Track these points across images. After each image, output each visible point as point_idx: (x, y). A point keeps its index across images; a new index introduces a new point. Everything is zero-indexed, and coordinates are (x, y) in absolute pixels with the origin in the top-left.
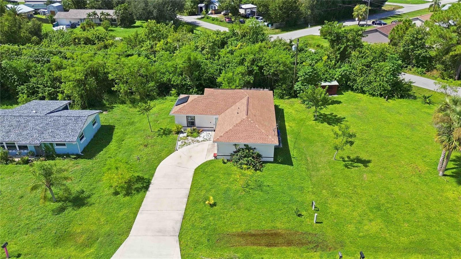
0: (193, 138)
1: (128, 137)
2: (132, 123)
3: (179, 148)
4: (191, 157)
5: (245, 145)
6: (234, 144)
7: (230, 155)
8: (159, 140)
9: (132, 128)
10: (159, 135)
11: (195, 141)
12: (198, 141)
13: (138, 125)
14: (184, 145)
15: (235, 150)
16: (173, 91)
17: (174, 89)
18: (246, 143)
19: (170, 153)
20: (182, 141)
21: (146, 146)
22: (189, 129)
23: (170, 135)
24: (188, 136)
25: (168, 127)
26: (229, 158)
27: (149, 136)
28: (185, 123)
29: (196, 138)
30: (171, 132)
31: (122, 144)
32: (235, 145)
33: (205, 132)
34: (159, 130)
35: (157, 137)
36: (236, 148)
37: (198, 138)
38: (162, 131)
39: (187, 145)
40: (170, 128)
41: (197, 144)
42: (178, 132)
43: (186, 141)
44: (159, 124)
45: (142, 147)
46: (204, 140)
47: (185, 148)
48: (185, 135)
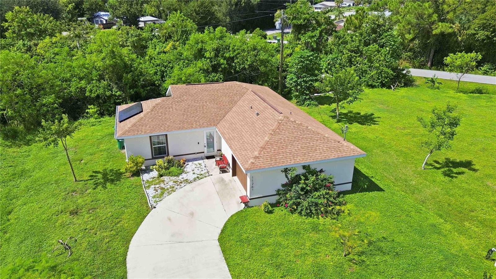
0: (174, 178)
1: (20, 202)
2: (23, 174)
3: (156, 202)
4: (192, 214)
5: (304, 167)
6: (283, 169)
7: (275, 193)
8: (102, 194)
9: (24, 183)
10: (97, 185)
11: (181, 183)
12: (187, 181)
13: (37, 174)
14: (162, 193)
15: (285, 181)
16: (92, 109)
17: (92, 106)
18: (306, 162)
19: (141, 216)
20: (153, 186)
21: (76, 213)
22: (160, 162)
23: (122, 180)
24: (161, 176)
25: (109, 166)
26: (274, 199)
27: (73, 191)
28: (148, 152)
29: (181, 177)
30: (121, 174)
31: (8, 220)
32: (286, 171)
33: (190, 163)
34: (91, 176)
35: (94, 189)
36: (287, 176)
37: (184, 176)
38: (100, 176)
39: (169, 194)
40: (115, 168)
41: (188, 187)
42: (137, 173)
43: (162, 185)
44: (88, 165)
45: (65, 218)
46: (198, 177)
47: (169, 199)
48: (155, 174)
